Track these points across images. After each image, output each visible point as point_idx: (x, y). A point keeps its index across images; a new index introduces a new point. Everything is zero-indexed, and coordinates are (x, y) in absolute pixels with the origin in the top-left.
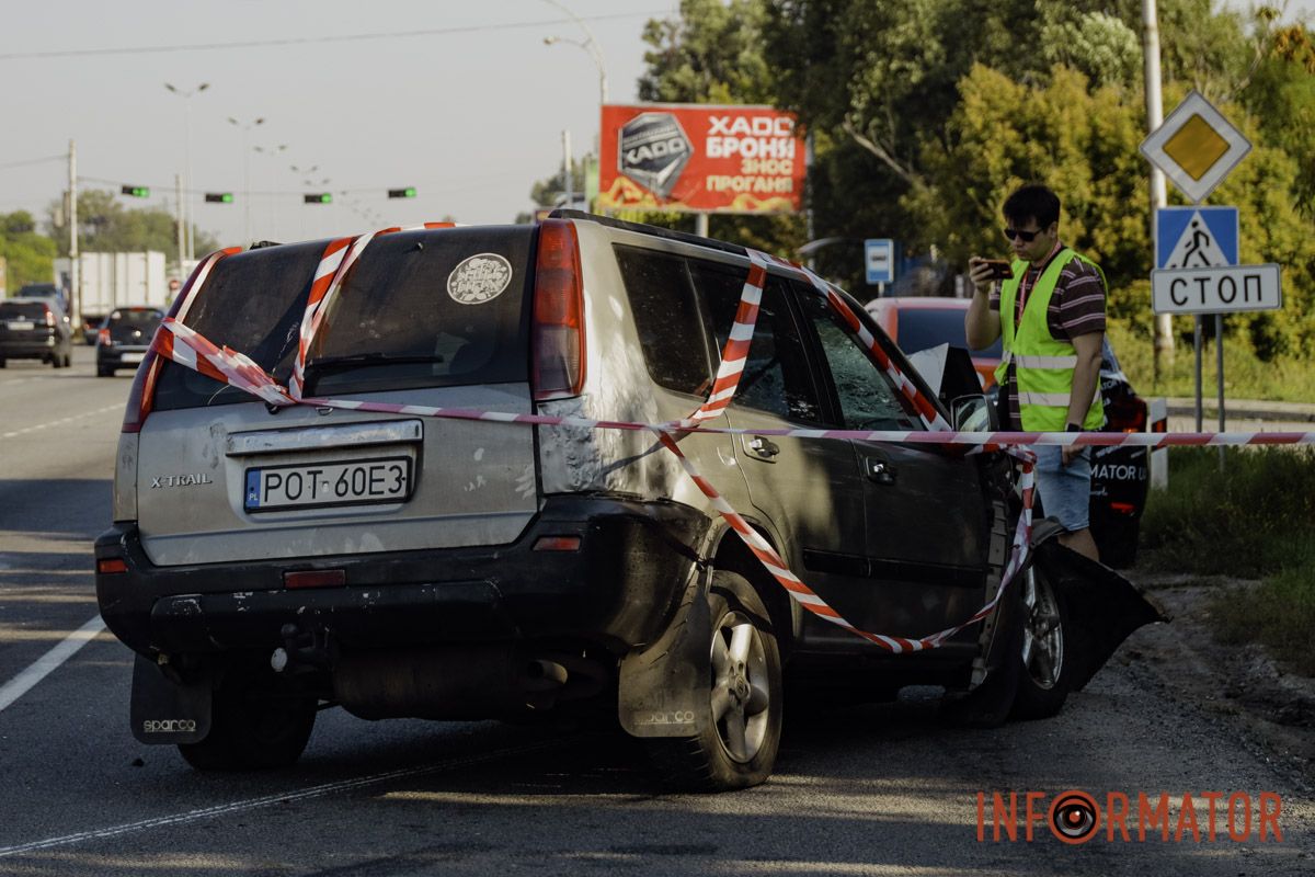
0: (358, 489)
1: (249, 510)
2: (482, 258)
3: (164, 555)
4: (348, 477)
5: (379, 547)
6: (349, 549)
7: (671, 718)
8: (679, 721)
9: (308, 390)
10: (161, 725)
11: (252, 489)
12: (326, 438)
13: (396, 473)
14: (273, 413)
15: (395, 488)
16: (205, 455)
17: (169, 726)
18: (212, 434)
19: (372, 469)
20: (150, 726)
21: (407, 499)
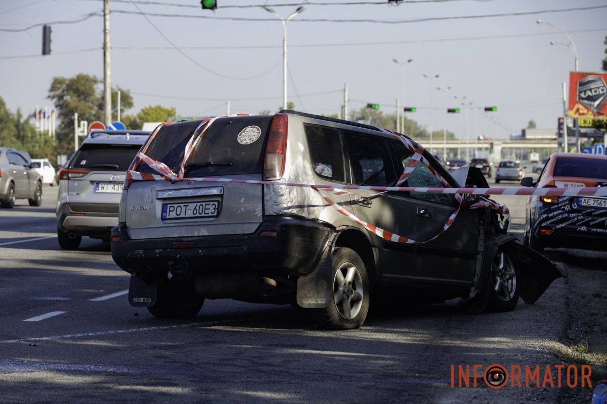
0: (201, 212)
1: (163, 219)
2: (251, 127)
3: (134, 235)
4: (197, 208)
5: (207, 234)
6: (196, 234)
7: (317, 301)
8: (320, 302)
9: (186, 175)
10: (139, 300)
11: (165, 212)
12: (190, 193)
13: (214, 206)
14: (173, 183)
15: (213, 212)
16: (149, 198)
17: (142, 300)
18: (151, 191)
19: (206, 205)
20: (135, 300)
21: (217, 216)
